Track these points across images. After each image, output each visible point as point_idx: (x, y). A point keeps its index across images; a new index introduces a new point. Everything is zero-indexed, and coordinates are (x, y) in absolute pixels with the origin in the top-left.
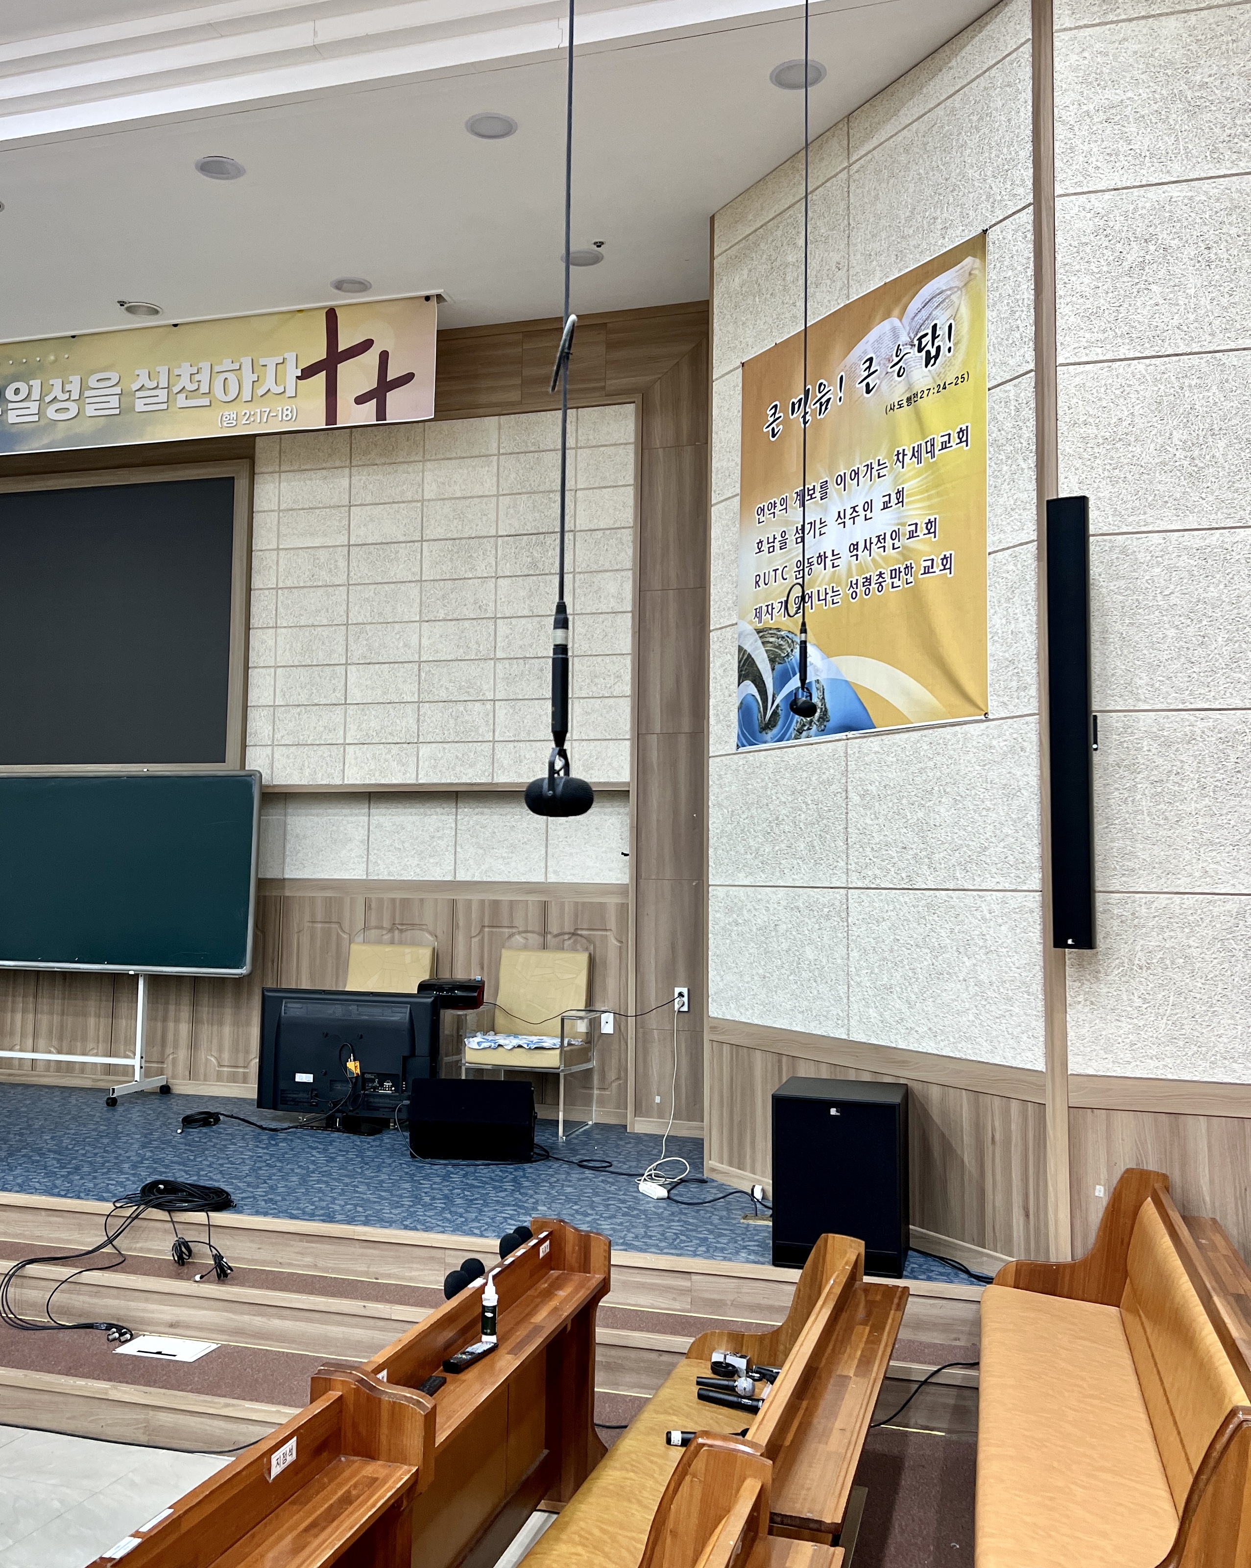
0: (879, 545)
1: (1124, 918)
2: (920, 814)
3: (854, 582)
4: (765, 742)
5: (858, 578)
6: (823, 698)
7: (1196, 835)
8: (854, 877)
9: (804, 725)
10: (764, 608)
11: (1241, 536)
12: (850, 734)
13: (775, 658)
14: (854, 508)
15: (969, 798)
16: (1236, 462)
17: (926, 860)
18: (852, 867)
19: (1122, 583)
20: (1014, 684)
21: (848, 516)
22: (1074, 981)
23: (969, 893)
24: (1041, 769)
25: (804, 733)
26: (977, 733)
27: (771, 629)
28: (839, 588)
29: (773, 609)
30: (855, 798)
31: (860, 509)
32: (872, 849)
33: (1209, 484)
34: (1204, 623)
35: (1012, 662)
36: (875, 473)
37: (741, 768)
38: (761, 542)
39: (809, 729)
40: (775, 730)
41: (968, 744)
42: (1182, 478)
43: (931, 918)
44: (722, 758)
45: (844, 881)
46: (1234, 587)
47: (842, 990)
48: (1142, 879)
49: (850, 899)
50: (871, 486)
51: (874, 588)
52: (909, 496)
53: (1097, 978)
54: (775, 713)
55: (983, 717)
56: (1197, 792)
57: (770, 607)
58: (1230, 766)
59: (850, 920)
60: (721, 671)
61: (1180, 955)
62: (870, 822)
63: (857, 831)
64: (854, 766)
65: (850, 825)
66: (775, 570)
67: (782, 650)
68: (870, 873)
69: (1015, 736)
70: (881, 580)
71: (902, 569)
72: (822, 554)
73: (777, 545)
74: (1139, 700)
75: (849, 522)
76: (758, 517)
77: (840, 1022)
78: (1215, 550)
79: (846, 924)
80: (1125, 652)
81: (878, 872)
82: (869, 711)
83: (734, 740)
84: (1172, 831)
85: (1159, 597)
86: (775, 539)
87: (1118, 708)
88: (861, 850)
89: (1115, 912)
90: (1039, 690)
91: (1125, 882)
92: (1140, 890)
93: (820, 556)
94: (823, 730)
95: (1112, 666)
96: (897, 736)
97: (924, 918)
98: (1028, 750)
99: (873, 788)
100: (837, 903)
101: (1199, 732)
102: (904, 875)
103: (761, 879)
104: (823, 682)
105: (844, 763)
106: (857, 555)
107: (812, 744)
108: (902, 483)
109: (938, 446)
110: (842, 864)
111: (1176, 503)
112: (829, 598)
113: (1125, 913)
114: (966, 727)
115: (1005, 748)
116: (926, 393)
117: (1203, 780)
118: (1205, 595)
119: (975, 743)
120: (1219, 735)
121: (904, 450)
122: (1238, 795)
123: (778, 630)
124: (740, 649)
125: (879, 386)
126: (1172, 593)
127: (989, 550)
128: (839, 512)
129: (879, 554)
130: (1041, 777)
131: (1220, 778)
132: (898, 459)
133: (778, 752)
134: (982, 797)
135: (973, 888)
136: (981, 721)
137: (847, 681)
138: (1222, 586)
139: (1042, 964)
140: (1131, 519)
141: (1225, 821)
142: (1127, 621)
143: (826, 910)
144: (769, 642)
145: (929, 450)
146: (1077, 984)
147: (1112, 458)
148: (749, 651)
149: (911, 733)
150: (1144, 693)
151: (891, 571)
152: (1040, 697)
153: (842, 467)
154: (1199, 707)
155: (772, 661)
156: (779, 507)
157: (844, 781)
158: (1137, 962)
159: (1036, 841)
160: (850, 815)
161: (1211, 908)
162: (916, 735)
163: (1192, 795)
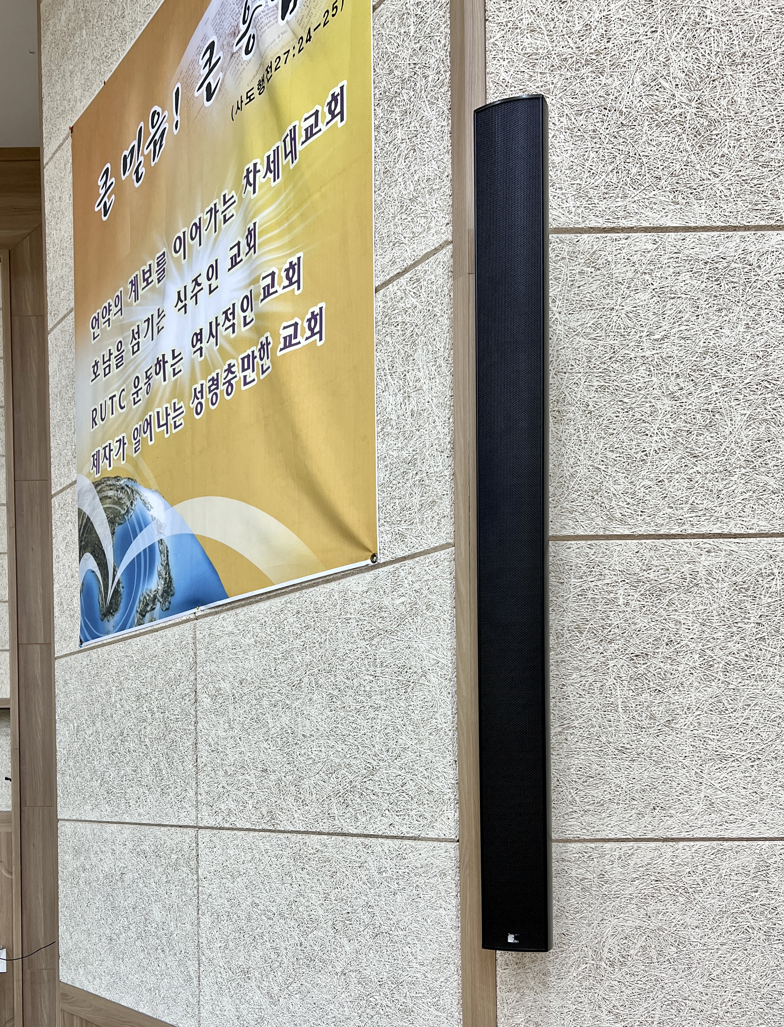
0: (228, 324)
1: (586, 884)
2: (285, 720)
3: (199, 389)
4: (108, 633)
5: (203, 382)
6: (167, 564)
7: (698, 743)
8: (205, 811)
9: (147, 605)
10: (102, 452)
11: (773, 242)
12: (200, 610)
13: (115, 517)
14: (196, 280)
15: (350, 692)
16: (767, 114)
17: (293, 788)
18: (202, 798)
19: (588, 317)
20: (416, 500)
21: (189, 295)
22: (510, 991)
23: (350, 839)
24: (458, 637)
25: (148, 615)
26: (360, 589)
27: (109, 479)
28: (182, 404)
29: (111, 450)
30: (205, 701)
31: (203, 280)
32: (226, 772)
33: (725, 150)
34: (714, 388)
35: (412, 462)
36: (220, 217)
37: (85, 670)
38: (96, 364)
39: (153, 609)
40: (118, 615)
41: (348, 608)
42: (684, 136)
43: (298, 875)
44: (68, 659)
45: (193, 817)
46: (760, 330)
47: (192, 967)
48: (614, 818)
49: (200, 843)
50: (216, 239)
51: (222, 392)
52: (262, 233)
53: (544, 984)
54: (116, 592)
55: (369, 562)
56: (698, 673)
57: (107, 449)
58: (750, 628)
59: (200, 871)
60: (62, 547)
61: (671, 940)
62: (222, 734)
63: (207, 747)
64: (203, 655)
65: (200, 740)
66: (112, 398)
67: (121, 505)
68: (222, 806)
69: (417, 586)
70: (231, 376)
71: (257, 354)
72: (161, 358)
73: (113, 362)
74: (611, 519)
75: (190, 303)
76: (92, 331)
77: (189, 1010)
78: (733, 265)
79: (195, 877)
80: (592, 437)
81: (232, 806)
82: (220, 574)
83: (77, 634)
84: (661, 738)
85: (646, 344)
86: (111, 354)
87: (580, 532)
88: (213, 775)
89: (574, 874)
90: (455, 503)
91: (589, 824)
92: (611, 836)
93: (158, 362)
94: (167, 609)
95: (572, 461)
96: (255, 607)
97: (289, 874)
98: (437, 607)
99: (225, 686)
100: (186, 847)
101: (703, 573)
102: (264, 810)
103: (105, 812)
104: (167, 542)
105: (192, 653)
106: (201, 349)
107: (157, 630)
108: (253, 217)
109: (301, 136)
110: (192, 793)
111: (674, 179)
112: (171, 422)
113: (588, 875)
114: (344, 582)
115: (402, 608)
116: (283, 58)
117: (709, 652)
118: (717, 341)
119: (358, 605)
120: (734, 579)
121: (255, 165)
122: (761, 678)
123: (117, 478)
124: (80, 511)
125: (223, 80)
126: (665, 337)
127: (377, 283)
128: (179, 293)
129: (227, 338)
130: (458, 651)
131: (735, 650)
132: (248, 182)
133: (121, 645)
134: (368, 689)
135: (355, 832)
136: (367, 569)
137: (193, 536)
138: (741, 328)
139: (458, 961)
140: (602, 205)
141: (740, 721)
142: (596, 384)
143: (174, 856)
144: (107, 497)
145: (288, 150)
146: (514, 995)
147: (574, 96)
148: (87, 513)
149: (272, 601)
150: (621, 508)
151: (243, 359)
152: (456, 517)
153: (180, 224)
154: (704, 530)
155: (112, 522)
156: (114, 310)
157: (192, 678)
158: (606, 955)
159: (450, 758)
160: (200, 725)
161: (718, 862)
162: (277, 603)
163: (692, 678)
